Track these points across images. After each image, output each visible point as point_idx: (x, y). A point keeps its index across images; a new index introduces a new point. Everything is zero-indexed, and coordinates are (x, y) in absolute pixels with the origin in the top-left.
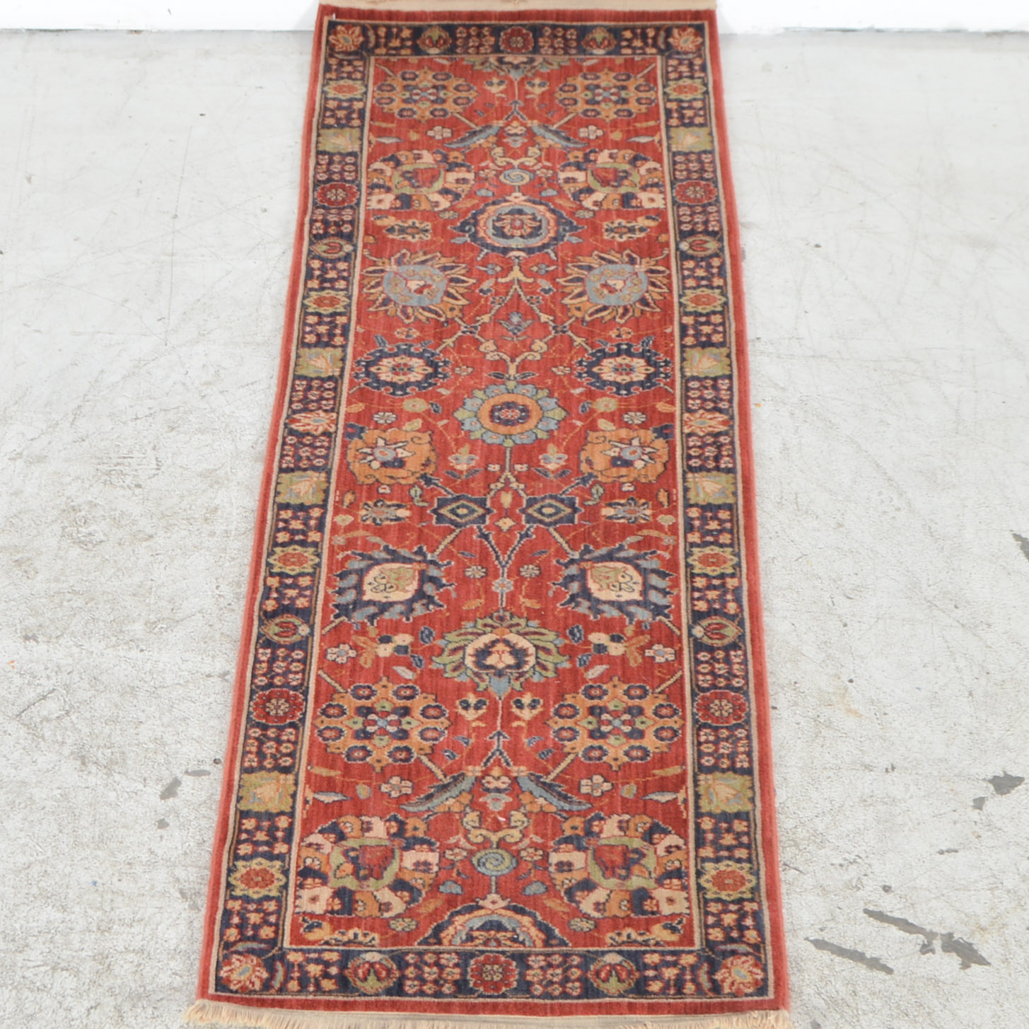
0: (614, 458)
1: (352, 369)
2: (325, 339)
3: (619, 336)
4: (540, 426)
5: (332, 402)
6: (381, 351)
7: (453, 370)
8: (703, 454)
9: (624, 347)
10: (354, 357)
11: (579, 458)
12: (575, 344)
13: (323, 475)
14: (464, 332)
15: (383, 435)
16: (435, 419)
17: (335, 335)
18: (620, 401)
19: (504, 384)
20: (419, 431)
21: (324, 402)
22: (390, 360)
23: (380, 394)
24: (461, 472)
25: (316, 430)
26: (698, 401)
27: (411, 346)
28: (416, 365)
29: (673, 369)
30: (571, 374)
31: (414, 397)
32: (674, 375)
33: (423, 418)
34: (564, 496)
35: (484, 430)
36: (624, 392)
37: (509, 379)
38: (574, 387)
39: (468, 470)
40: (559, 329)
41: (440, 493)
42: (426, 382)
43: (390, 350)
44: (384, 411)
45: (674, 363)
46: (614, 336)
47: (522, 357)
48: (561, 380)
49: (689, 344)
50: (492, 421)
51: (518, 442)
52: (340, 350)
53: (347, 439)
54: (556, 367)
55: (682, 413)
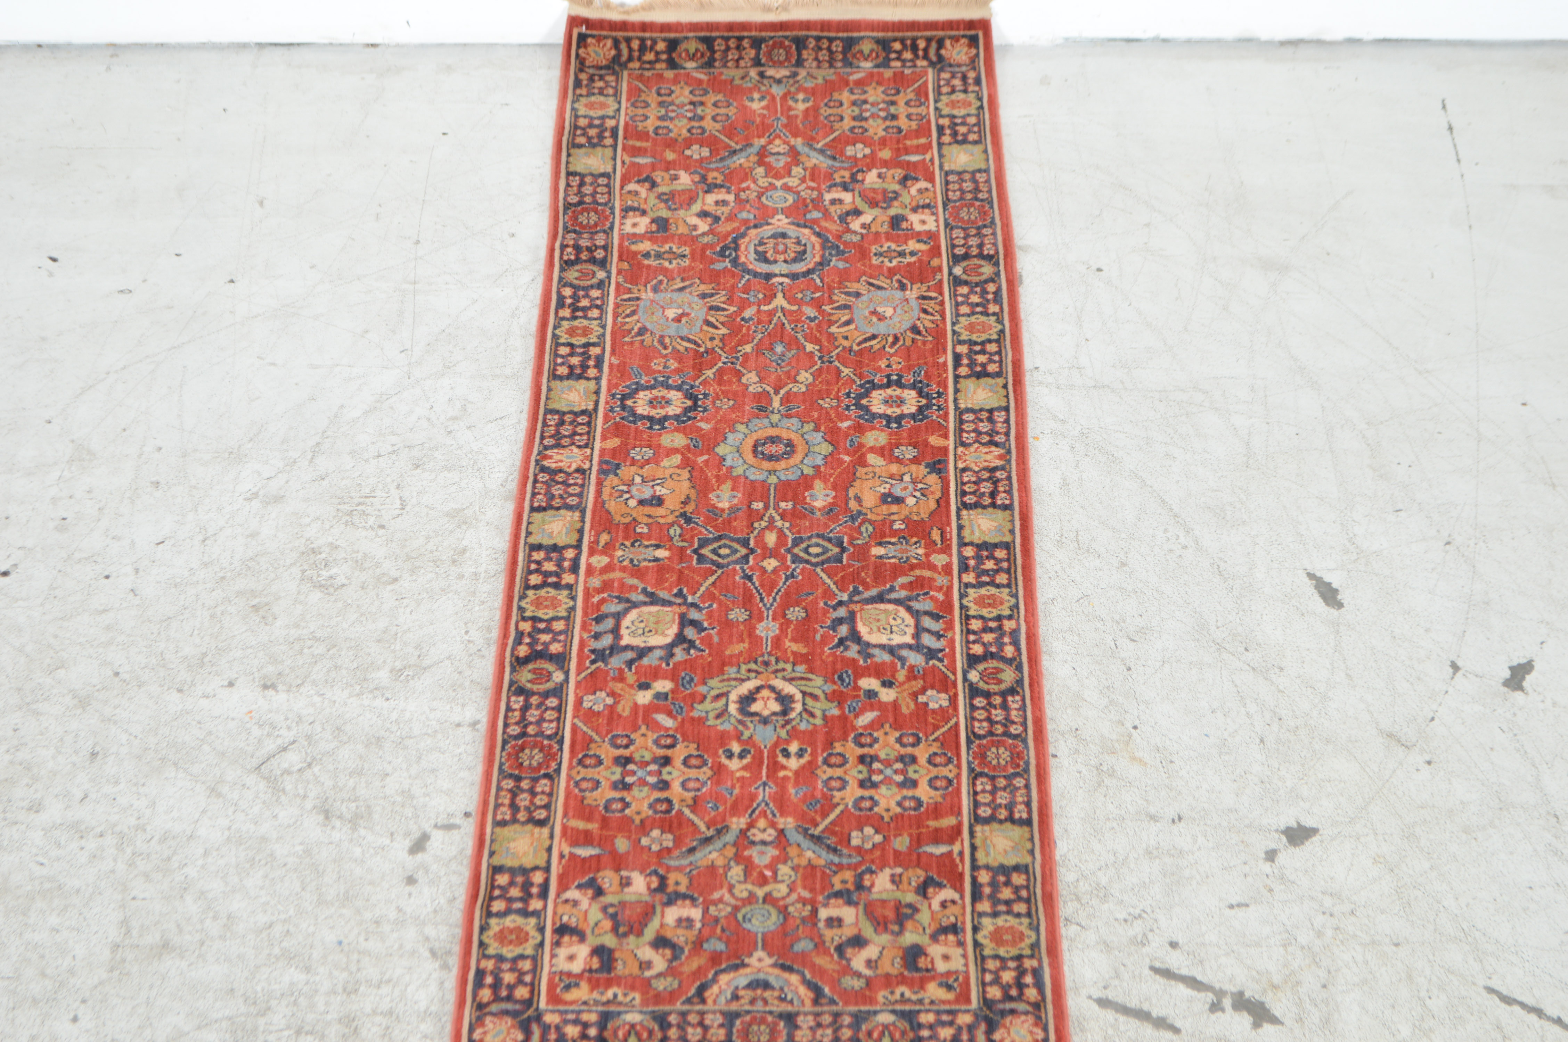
0: (884, 494)
1: (607, 403)
2: (578, 371)
3: (888, 366)
4: (805, 461)
5: (585, 437)
6: (637, 383)
7: (714, 403)
8: (979, 489)
9: (895, 377)
10: (609, 390)
11: (847, 495)
12: (843, 375)
13: (577, 514)
14: (724, 363)
15: (640, 472)
16: (694, 454)
17: (588, 367)
18: (890, 434)
19: (767, 417)
20: (678, 467)
21: (577, 438)
22: (647, 392)
23: (637, 429)
24: (723, 510)
25: (569, 467)
26: (973, 435)
27: (669, 378)
28: (674, 398)
29: (946, 401)
30: (838, 406)
31: (672, 431)
32: (947, 406)
33: (682, 454)
34: (831, 535)
35: (746, 466)
36: (895, 425)
37: (773, 412)
38: (842, 421)
39: (730, 508)
40: (825, 359)
41: (701, 533)
42: (685, 415)
43: (647, 382)
44: (641, 447)
45: (947, 395)
46: (883, 366)
47: (786, 389)
48: (827, 413)
49: (963, 374)
50: (755, 457)
51: (783, 478)
52: (593, 382)
53: (602, 476)
54: (822, 399)
55: (956, 448)
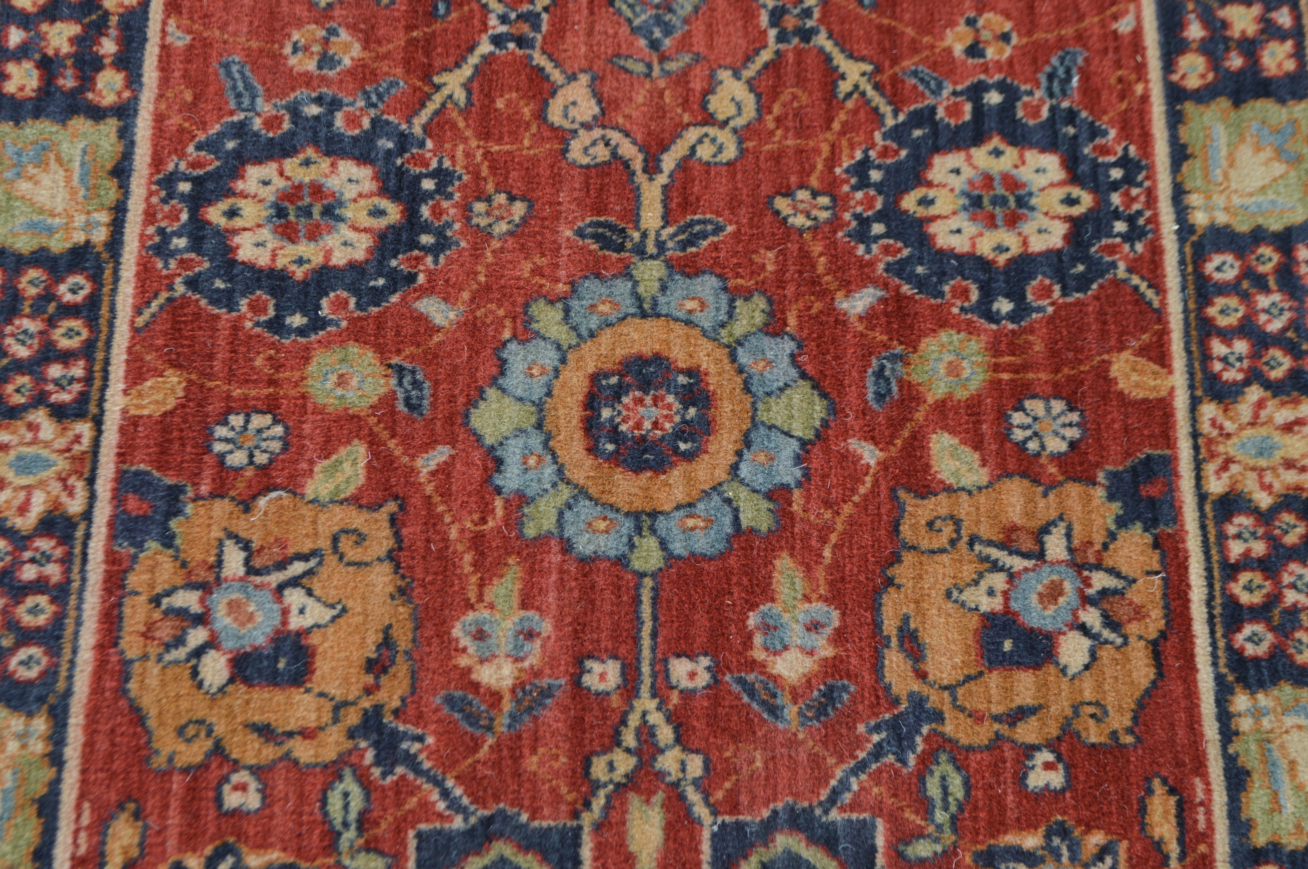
0: (989, 619)
1: (150, 216)
2: (68, 82)
3: (974, 50)
4: (745, 470)
5: (78, 371)
6: (240, 130)
7: (466, 210)
8: (1275, 598)
9: (994, 98)
10: (157, 162)
11: (877, 625)
12: (844, 87)
13: (40, 724)
14: (497, 40)
15: (241, 526)
16: (406, 441)
17: (97, 65)
18: (994, 349)
19: (626, 273)
20: (355, 501)
21: (55, 371)
22: (269, 170)
23: (236, 327)
24: (495, 697)
25: (23, 509)
26: (1241, 346)
27: (334, 105)
28: (350, 192)
29: (1151, 198)
30: (835, 223)
31: (343, 338)
32: (1154, 220)
33: (373, 442)
34: (835, 815)
35: (566, 493)
36: (1004, 306)
37: (640, 251)
38: (848, 287)
39: (519, 687)
40: (790, 22)
41: (425, 806)
42: (381, 269)
43: (272, 122)
44: (248, 411)
45: (1151, 168)
46: (958, 50)
47: (678, 151)
48: (805, 256)
49: (1193, 83)
50: (592, 450)
51: (678, 548)
52: (111, 125)
53: (125, 549)
54: (788, 193)
55: (1194, 404)
